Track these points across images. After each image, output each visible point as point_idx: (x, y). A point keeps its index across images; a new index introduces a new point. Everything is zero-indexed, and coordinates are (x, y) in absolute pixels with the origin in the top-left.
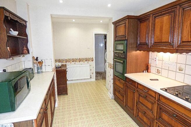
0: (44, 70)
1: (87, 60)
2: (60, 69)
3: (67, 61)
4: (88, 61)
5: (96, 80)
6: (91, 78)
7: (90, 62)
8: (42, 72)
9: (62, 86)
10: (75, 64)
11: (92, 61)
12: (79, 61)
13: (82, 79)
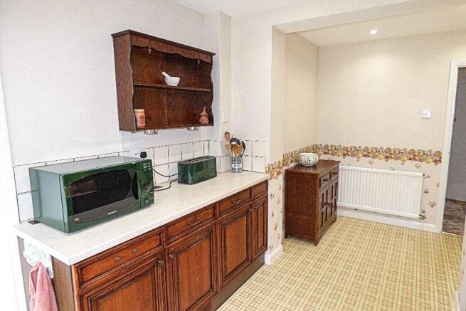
0: (247, 166)
1: (415, 156)
2: (312, 171)
3: (346, 152)
4: (421, 160)
5: (444, 229)
6: (423, 218)
7: (428, 167)
8: (241, 170)
9: (306, 217)
10: (370, 163)
11: (436, 161)
12: (387, 157)
13: (388, 215)
